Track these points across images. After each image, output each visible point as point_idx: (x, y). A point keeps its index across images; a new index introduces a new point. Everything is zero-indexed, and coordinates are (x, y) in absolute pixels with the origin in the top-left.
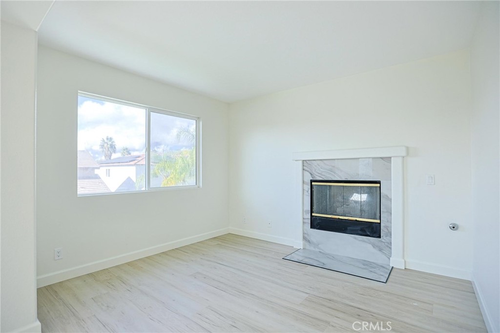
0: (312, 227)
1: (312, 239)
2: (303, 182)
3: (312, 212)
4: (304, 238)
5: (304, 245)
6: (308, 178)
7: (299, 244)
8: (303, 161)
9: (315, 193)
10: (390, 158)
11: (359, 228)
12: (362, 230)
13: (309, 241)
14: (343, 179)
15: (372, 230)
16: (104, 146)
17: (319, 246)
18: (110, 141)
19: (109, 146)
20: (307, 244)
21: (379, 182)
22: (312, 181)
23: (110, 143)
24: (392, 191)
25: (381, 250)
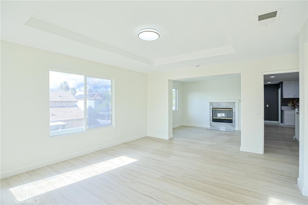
0: (213, 121)
1: (213, 125)
2: (210, 109)
3: (213, 117)
4: (210, 125)
5: (210, 127)
6: (212, 107)
7: (209, 127)
8: (210, 103)
9: (213, 112)
10: (235, 102)
11: (227, 121)
12: (228, 121)
13: (212, 126)
14: (222, 108)
15: (230, 121)
16: (62, 87)
17: (216, 127)
18: (66, 84)
19: (65, 87)
20: (211, 126)
21: (232, 109)
22: (213, 108)
23: (66, 85)
24: (236, 111)
25: (233, 126)
